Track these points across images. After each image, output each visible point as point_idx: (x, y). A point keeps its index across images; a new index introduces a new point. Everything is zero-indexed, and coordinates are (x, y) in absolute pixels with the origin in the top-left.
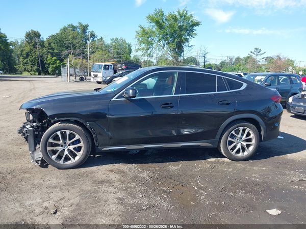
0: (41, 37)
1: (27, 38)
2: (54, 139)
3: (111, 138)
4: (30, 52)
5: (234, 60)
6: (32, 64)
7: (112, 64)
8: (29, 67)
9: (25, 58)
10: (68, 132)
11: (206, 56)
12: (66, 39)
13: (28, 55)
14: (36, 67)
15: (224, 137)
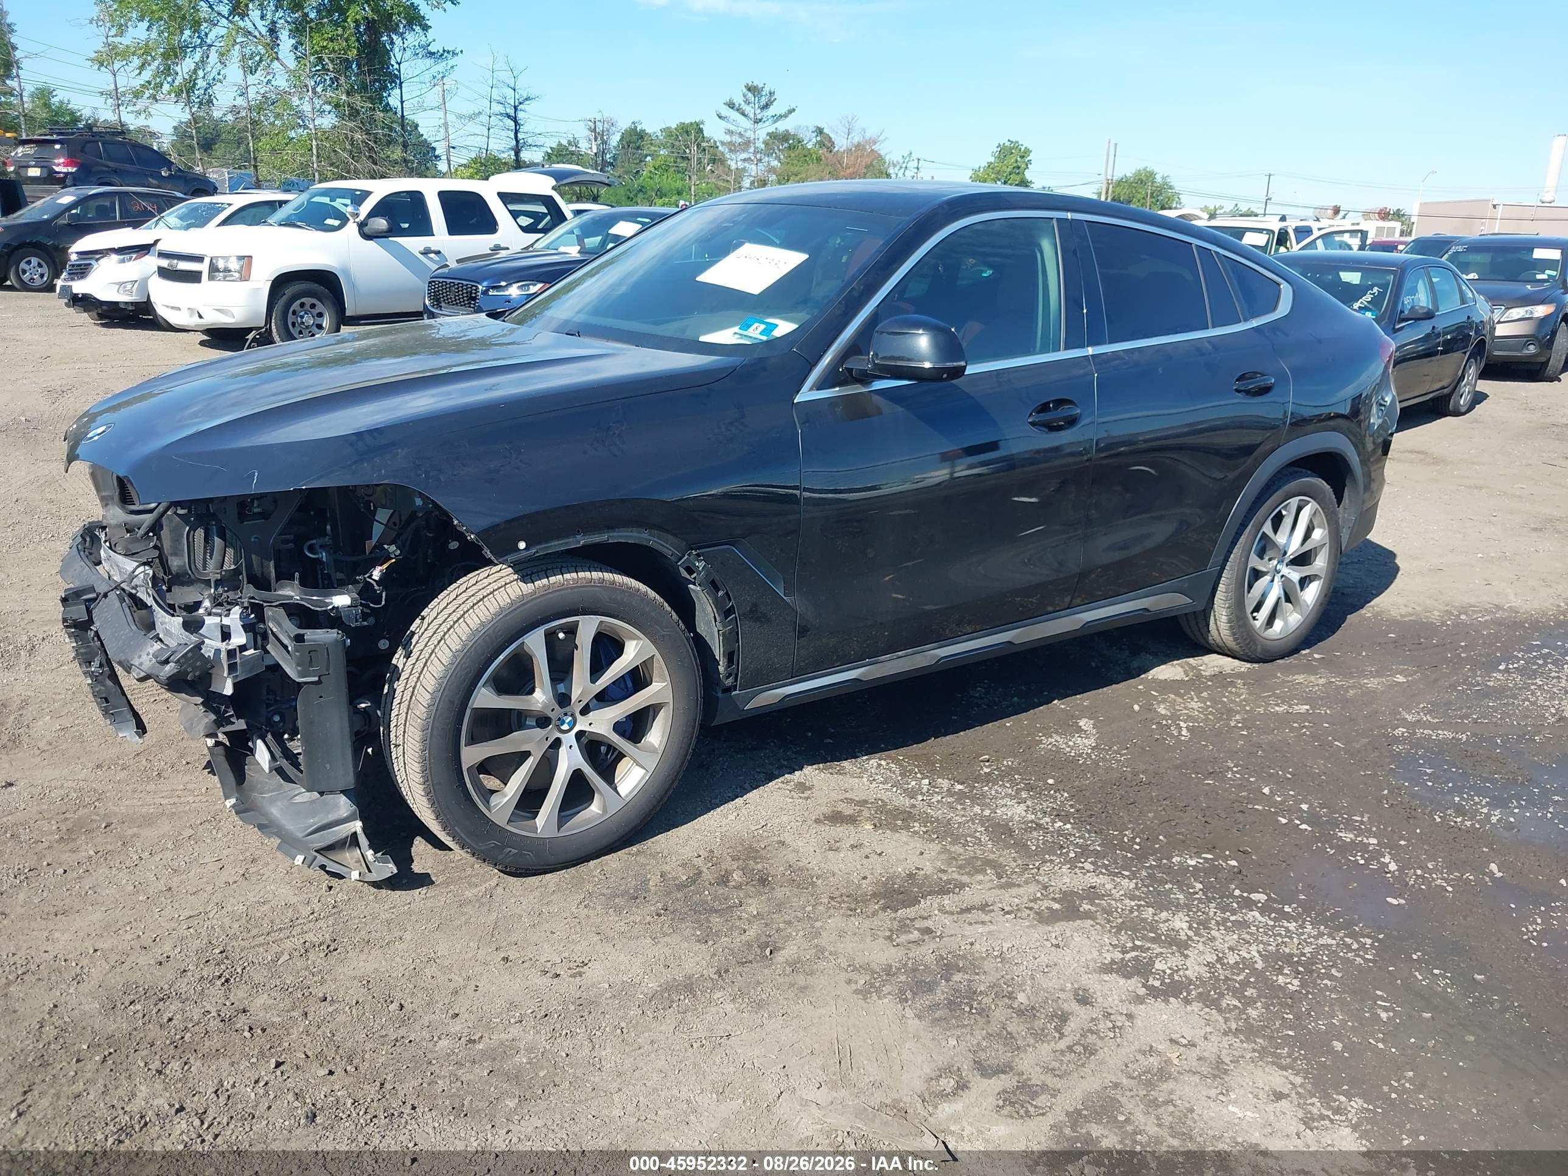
2: (502, 686)
3: (803, 631)
5: (615, 140)
10: (588, 627)
11: (520, 115)
15: (1237, 550)
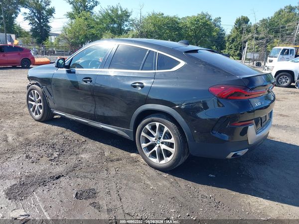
0: (249, 23)
1: (236, 24)
4: (236, 37)
6: (236, 49)
7: (294, 48)
8: (232, 52)
9: (231, 44)
12: (277, 22)
13: (233, 40)
14: (238, 52)
